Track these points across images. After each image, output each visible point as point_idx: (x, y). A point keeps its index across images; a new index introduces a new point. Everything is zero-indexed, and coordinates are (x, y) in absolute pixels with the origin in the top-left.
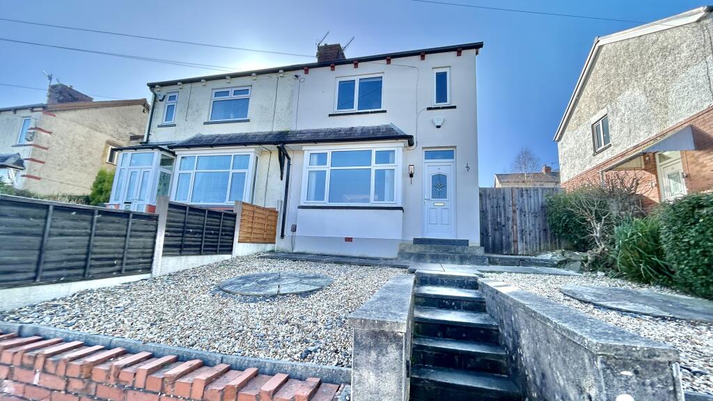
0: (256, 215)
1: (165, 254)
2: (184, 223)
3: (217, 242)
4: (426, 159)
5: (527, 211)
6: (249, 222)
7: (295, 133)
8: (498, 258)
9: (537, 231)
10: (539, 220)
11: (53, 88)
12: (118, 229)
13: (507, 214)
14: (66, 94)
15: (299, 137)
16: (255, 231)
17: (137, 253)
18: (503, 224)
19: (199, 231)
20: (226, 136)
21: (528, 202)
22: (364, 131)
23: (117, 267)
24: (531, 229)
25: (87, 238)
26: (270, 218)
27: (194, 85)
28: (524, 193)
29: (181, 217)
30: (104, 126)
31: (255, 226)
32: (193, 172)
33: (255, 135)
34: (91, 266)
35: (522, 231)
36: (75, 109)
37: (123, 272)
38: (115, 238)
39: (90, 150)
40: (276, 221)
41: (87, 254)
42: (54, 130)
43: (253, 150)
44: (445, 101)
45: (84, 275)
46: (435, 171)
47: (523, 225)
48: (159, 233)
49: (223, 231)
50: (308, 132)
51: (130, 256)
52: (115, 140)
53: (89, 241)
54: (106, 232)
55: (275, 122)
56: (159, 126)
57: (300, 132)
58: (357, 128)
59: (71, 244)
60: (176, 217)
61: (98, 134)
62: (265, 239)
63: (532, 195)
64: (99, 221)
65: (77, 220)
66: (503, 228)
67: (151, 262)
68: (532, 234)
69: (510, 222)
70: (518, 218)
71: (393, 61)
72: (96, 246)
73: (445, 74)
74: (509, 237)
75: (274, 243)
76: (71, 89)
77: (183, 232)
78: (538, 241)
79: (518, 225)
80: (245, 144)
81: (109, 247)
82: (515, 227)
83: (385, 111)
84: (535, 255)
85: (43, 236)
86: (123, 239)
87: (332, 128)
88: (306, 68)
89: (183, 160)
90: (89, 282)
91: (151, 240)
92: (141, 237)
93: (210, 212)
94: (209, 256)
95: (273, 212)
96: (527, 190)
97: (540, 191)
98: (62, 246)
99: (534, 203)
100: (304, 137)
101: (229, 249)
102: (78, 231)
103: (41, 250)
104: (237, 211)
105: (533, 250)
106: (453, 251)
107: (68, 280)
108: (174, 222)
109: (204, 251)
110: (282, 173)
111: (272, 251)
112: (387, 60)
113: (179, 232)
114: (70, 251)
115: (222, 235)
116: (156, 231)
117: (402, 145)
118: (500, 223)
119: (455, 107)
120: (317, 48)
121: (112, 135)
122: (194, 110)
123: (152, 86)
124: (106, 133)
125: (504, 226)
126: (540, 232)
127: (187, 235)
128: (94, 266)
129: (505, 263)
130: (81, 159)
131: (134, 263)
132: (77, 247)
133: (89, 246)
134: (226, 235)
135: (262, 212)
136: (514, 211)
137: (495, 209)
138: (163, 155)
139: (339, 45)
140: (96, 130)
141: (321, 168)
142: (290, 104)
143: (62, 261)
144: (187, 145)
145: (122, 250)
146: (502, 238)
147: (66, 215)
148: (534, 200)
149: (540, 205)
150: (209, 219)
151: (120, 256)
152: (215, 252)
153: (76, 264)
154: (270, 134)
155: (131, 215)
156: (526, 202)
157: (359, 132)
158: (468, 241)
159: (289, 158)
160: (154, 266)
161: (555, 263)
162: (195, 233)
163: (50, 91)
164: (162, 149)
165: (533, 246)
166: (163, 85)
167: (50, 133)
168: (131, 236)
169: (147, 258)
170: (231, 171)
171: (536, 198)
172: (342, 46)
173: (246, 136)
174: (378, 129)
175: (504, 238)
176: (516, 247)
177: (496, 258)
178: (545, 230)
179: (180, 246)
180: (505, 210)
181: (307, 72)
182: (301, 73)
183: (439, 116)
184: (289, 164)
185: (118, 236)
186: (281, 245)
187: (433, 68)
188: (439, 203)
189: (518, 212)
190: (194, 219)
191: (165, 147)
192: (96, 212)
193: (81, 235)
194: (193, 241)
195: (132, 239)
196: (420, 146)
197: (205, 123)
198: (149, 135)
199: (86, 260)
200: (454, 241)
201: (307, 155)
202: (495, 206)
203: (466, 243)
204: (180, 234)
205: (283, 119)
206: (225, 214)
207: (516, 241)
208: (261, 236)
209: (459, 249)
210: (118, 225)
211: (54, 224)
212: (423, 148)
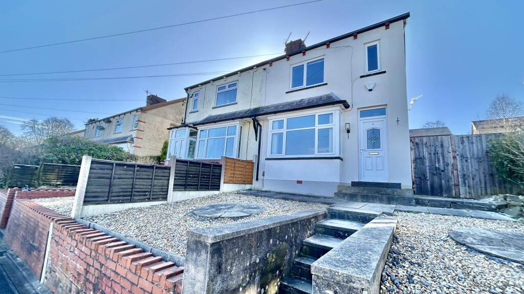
0: (237, 165)
1: (174, 189)
2: (187, 171)
3: (209, 183)
4: (361, 117)
5: (469, 156)
6: (231, 170)
7: (263, 108)
8: (427, 200)
9: (482, 176)
10: (485, 165)
11: (148, 97)
12: (148, 175)
13: (446, 160)
14: (154, 100)
15: (265, 111)
16: (236, 176)
17: (159, 189)
18: (442, 169)
19: (196, 176)
20: (224, 115)
21: (470, 148)
22: (310, 101)
23: (148, 197)
24: (474, 173)
25: (132, 180)
26: (247, 167)
27: (208, 85)
28: (465, 139)
29: (184, 168)
30: (169, 115)
31: (237, 172)
32: (206, 139)
33: (240, 113)
34: (134, 195)
35: (464, 175)
36: (155, 108)
37: (151, 199)
38: (146, 180)
39: (163, 129)
40: (253, 169)
41: (132, 189)
42: (146, 121)
43: (238, 122)
44: (376, 68)
45: (131, 199)
46: (370, 126)
47: (465, 169)
48: (171, 177)
49: (212, 176)
50: (272, 106)
51: (155, 190)
52: (174, 123)
53: (133, 181)
54: (142, 177)
55: (252, 102)
56: (190, 113)
57: (267, 107)
58: (305, 99)
59: (125, 183)
60: (182, 168)
61: (166, 120)
62: (244, 181)
63: (474, 141)
64: (137, 171)
65: (127, 170)
66: (442, 173)
67: (167, 194)
68: (477, 179)
69: (450, 167)
70: (459, 164)
71: (331, 45)
72: (137, 185)
73: (375, 47)
74: (448, 181)
75: (252, 184)
76: (156, 97)
77: (186, 177)
78: (483, 185)
79: (459, 169)
80: (233, 119)
81: (143, 185)
82: (455, 172)
83: (326, 84)
84: (478, 199)
85: (111, 179)
86: (151, 180)
87: (289, 101)
88: (270, 63)
89: (202, 132)
90: (134, 204)
91: (166, 181)
92: (161, 179)
93: (204, 164)
94: (204, 192)
95: (251, 163)
96: (468, 137)
97: (483, 138)
98: (121, 184)
99: (477, 149)
100: (269, 111)
101: (217, 188)
102: (127, 176)
103: (110, 186)
104: (223, 163)
105: (477, 193)
106: (384, 192)
107: (123, 202)
108: (180, 171)
109: (200, 188)
110: (256, 136)
111: (250, 190)
112: (327, 45)
113: (184, 177)
114: (124, 187)
115: (212, 178)
116: (169, 176)
117: (339, 108)
118: (439, 169)
119: (384, 72)
120: (285, 45)
121: (173, 120)
122: (207, 101)
123: (187, 89)
124: (170, 119)
125: (443, 171)
126: (485, 176)
127: (189, 179)
128: (136, 195)
129: (435, 205)
130: (159, 135)
131: (157, 195)
132: (126, 185)
133: (133, 184)
134: (215, 178)
135: (241, 163)
136: (454, 158)
137: (433, 155)
138: (191, 130)
139: (300, 40)
140: (165, 118)
141: (280, 131)
142: (261, 89)
143: (120, 192)
144: (203, 123)
145: (150, 187)
146: (441, 182)
147: (121, 168)
148: (477, 146)
149: (485, 151)
150: (203, 168)
151: (149, 190)
152: (207, 189)
153: (126, 194)
154: (249, 110)
155: (155, 167)
156: (467, 148)
157: (306, 102)
158: (400, 184)
159: (261, 126)
160: (168, 197)
161: (493, 207)
162: (194, 177)
163: (148, 99)
164: (190, 127)
165: (477, 190)
166: (192, 88)
167: (144, 122)
168: (155, 179)
169: (164, 192)
170: (227, 137)
171: (479, 145)
172: (302, 40)
173: (234, 114)
174: (321, 98)
175: (443, 182)
176: (457, 190)
177: (425, 200)
178: (492, 175)
179: (184, 185)
180: (443, 156)
181: (271, 65)
182: (267, 66)
183: (370, 82)
184: (261, 130)
185: (148, 179)
186: (256, 185)
187: (364, 44)
188: (374, 152)
189: (458, 157)
190: (193, 169)
191: (192, 125)
192: (136, 166)
193: (129, 179)
194: (193, 182)
195: (155, 181)
196: (355, 108)
197: (213, 108)
198: (185, 118)
199: (132, 192)
200: (387, 184)
201: (271, 122)
202: (432, 153)
203: (398, 186)
204: (184, 178)
205: (257, 100)
206: (214, 165)
207: (457, 185)
208: (242, 179)
209: (389, 191)
210: (148, 173)
211: (116, 173)
212: (358, 109)
